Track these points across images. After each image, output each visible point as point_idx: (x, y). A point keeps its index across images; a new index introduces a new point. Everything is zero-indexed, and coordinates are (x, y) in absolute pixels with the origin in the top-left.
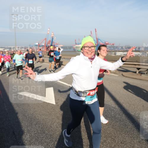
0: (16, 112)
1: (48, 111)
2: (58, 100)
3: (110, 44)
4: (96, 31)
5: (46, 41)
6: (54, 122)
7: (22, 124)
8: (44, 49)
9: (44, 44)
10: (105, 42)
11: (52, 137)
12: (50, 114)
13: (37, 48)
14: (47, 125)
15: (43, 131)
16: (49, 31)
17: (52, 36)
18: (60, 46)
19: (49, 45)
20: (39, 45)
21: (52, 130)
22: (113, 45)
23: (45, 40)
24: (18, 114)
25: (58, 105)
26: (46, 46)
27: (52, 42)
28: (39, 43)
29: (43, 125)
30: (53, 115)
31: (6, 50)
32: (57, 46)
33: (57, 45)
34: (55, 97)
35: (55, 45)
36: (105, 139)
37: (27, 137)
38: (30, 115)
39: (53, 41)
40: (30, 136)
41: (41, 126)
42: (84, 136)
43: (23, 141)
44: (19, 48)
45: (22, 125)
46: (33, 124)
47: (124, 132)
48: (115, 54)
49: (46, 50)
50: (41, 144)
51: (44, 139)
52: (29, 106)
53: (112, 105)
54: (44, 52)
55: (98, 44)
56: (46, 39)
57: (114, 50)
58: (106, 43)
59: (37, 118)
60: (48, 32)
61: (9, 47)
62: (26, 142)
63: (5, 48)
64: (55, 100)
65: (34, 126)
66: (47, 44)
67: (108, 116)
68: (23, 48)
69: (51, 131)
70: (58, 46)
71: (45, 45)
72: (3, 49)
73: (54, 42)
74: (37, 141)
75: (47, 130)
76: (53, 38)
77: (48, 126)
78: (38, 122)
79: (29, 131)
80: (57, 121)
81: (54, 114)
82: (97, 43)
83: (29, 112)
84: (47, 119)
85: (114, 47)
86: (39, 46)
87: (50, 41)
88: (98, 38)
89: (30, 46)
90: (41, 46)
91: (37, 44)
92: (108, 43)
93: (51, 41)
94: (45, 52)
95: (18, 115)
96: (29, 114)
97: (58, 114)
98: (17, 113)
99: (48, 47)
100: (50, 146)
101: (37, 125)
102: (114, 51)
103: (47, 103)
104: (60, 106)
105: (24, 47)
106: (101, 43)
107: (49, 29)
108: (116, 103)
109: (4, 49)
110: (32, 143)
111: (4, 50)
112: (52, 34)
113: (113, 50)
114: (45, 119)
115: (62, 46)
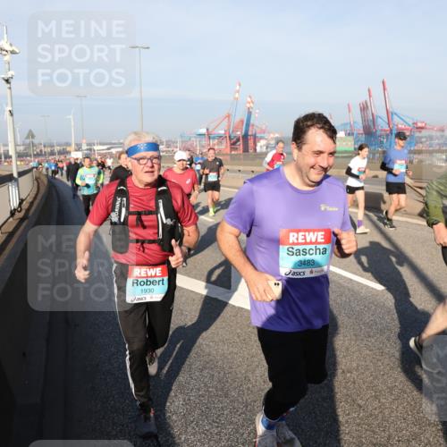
1: (239, 331)
3: (432, 129)
4: (384, 89)
5: (229, 122)
6: (257, 366)
8: (223, 147)
9: (223, 132)
10: (416, 124)
11: (250, 411)
12: (244, 340)
13: (203, 143)
14: (234, 373)
15: (222, 389)
16: (238, 92)
17: (248, 105)
18: (272, 135)
19: (239, 133)
20: (209, 136)
21: (248, 389)
22: (443, 131)
23: (226, 120)
26: (230, 137)
27: (248, 125)
28: (207, 130)
29: (222, 373)
30: (252, 346)
31: (114, 151)
32: (262, 138)
33: (262, 135)
35: (258, 135)
36: (416, 429)
37: (176, 404)
39: (252, 121)
40: (187, 402)
41: (216, 374)
42: (349, 414)
43: (164, 415)
46: (193, 367)
49: (228, 151)
50: (218, 427)
51: (225, 412)
54: (224, 155)
55: (391, 130)
56: (229, 116)
58: (419, 125)
59: (207, 350)
60: (237, 95)
62: (174, 417)
63: (112, 145)
65: (197, 374)
66: (233, 131)
69: (246, 391)
70: (266, 136)
71: (227, 136)
72: (105, 147)
73: (253, 125)
74: (207, 417)
75: (235, 388)
76: (250, 114)
77: (239, 376)
78: (208, 363)
79: (184, 386)
82: (389, 124)
84: (236, 354)
86: (210, 138)
87: (242, 121)
88: (390, 110)
89: (181, 136)
90: (214, 138)
91: (203, 131)
92: (424, 125)
93: (245, 122)
94: (227, 154)
99: (235, 140)
100: (245, 436)
101: (205, 373)
103: (234, 307)
106: (400, 126)
107: (240, 85)
109: (108, 146)
110: (192, 422)
111: (109, 149)
112: (249, 100)
114: (230, 354)
115: (277, 135)
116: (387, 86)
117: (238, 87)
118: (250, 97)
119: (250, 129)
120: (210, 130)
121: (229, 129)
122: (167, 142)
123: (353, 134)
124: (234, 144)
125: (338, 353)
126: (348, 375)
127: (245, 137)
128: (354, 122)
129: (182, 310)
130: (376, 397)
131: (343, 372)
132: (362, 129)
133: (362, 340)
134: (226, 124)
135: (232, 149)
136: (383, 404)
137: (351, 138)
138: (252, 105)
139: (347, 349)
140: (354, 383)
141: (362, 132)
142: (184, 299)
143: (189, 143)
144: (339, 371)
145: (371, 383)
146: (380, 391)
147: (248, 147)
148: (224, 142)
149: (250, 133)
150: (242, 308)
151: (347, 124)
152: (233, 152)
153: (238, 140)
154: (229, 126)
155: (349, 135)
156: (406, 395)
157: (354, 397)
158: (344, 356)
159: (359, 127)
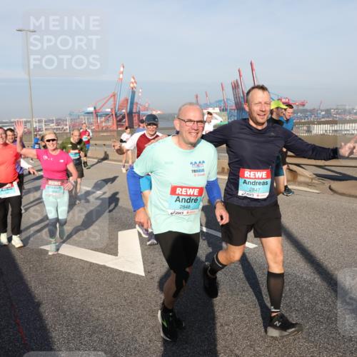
0: (36, 301)
1: (126, 295)
2: (153, 263)
4: (252, 70)
5: (115, 101)
6: (143, 327)
7: (53, 334)
8: (110, 124)
9: (109, 110)
10: (281, 99)
12: (131, 303)
13: (92, 120)
14: (121, 335)
16: (122, 73)
17: (132, 85)
18: (154, 112)
19: (124, 111)
20: (96, 113)
21: (135, 349)
22: (304, 105)
23: (112, 99)
24: (42, 306)
25: (153, 278)
26: (116, 115)
27: (132, 103)
28: (95, 108)
30: (139, 307)
34: (143, 256)
35: (141, 112)
38: (74, 308)
39: (136, 100)
41: (105, 337)
44: (40, 121)
45: (51, 337)
46: (83, 333)
47: (340, 352)
48: (309, 131)
49: (115, 127)
52: (72, 283)
53: (304, 276)
54: (111, 131)
56: (114, 95)
57: (306, 120)
59: (96, 315)
60: (121, 76)
61: (12, 120)
64: (144, 264)
66: (119, 109)
67: (294, 306)
68: (52, 121)
71: (114, 113)
73: (137, 103)
76: (133, 93)
77: (127, 337)
78: (97, 327)
80: (151, 323)
81: (141, 303)
83: (72, 299)
84: (124, 316)
85: (306, 111)
86: (97, 116)
87: (127, 100)
89: (70, 115)
90: (101, 116)
91: (91, 109)
92: (287, 100)
93: (129, 101)
94: (114, 131)
95: (42, 310)
96: (73, 304)
97: (154, 303)
98: (39, 304)
99: (121, 117)
101: (95, 337)
102: (304, 124)
103: (121, 271)
104: (157, 279)
105: (54, 119)
107: (123, 67)
108: (315, 269)
112: (133, 80)
113: (303, 121)
114: (118, 317)
116: (255, 67)
117: (122, 69)
118: (134, 78)
119: (135, 106)
120: (97, 109)
121: (115, 108)
122: (57, 120)
123: (226, 110)
124: (120, 121)
125: (216, 308)
126: (226, 328)
127: (130, 114)
128: (227, 99)
129: (72, 279)
130: (251, 346)
131: (222, 325)
132: (234, 105)
133: (238, 294)
134: (112, 103)
135: (118, 126)
136: (258, 352)
137: (224, 113)
138: (135, 85)
139: (225, 304)
140: (231, 334)
141: (234, 107)
142: (73, 268)
143: (78, 121)
144: (218, 325)
145: (247, 333)
146: (255, 341)
147: (133, 123)
148: (111, 119)
149: (134, 111)
150: (129, 273)
151: (221, 101)
152: (120, 129)
153: (124, 117)
154: (115, 104)
155: (223, 110)
156: (277, 342)
157: (232, 347)
158: (222, 311)
159: (232, 104)
